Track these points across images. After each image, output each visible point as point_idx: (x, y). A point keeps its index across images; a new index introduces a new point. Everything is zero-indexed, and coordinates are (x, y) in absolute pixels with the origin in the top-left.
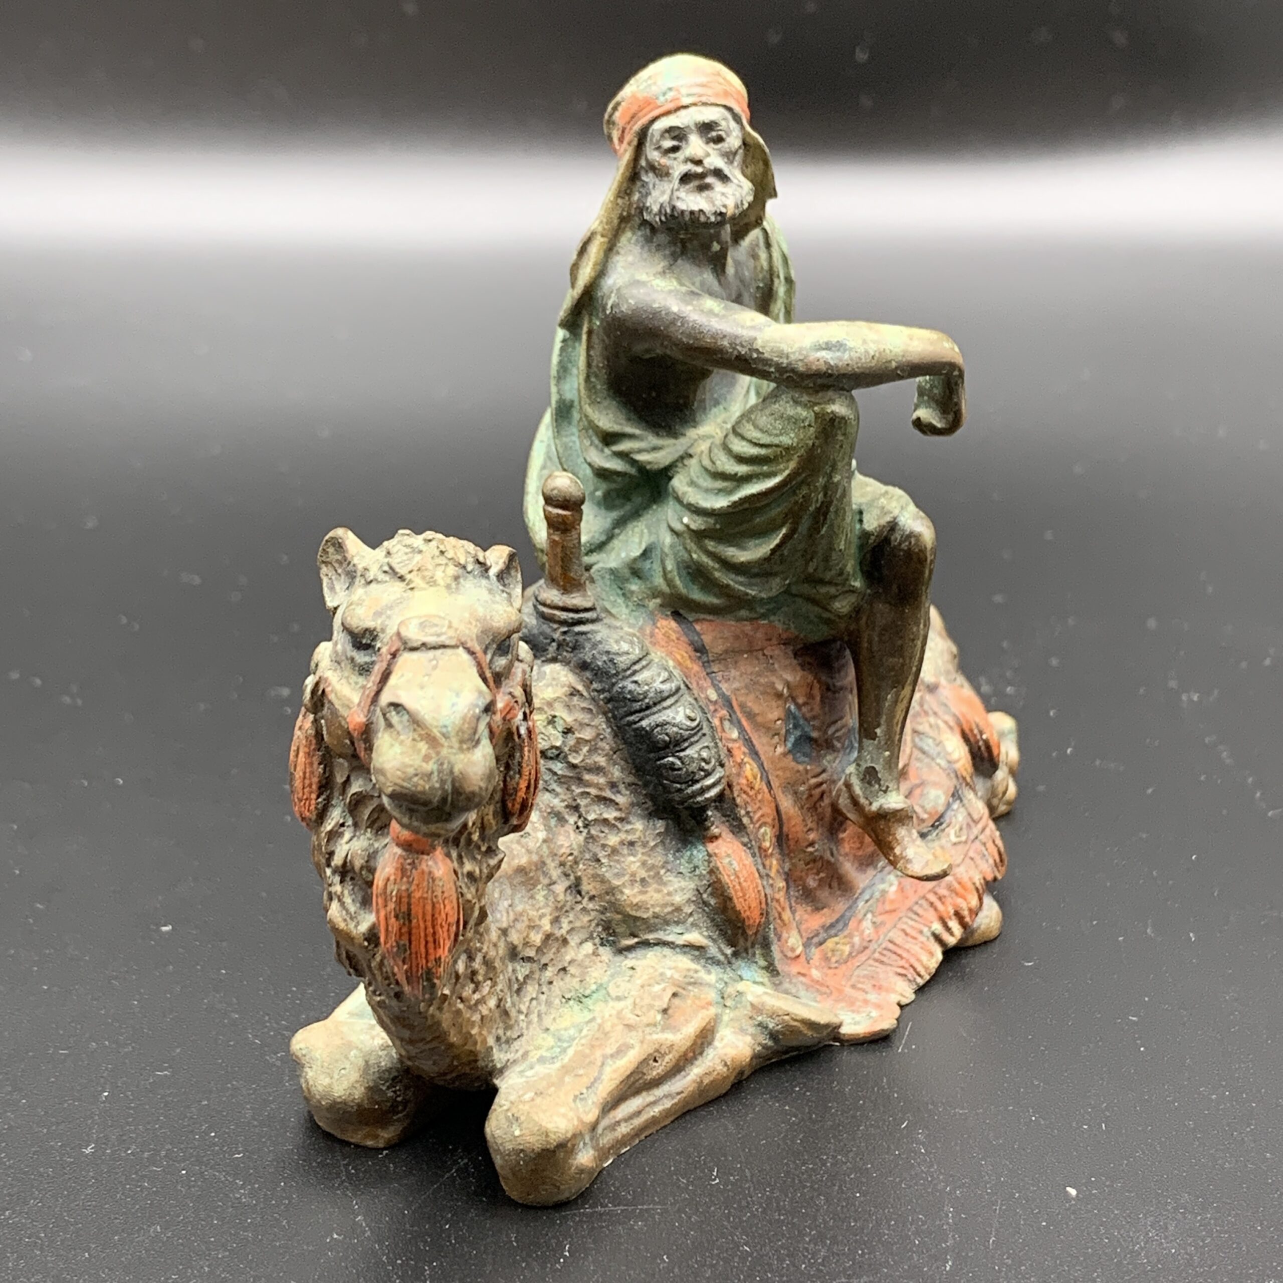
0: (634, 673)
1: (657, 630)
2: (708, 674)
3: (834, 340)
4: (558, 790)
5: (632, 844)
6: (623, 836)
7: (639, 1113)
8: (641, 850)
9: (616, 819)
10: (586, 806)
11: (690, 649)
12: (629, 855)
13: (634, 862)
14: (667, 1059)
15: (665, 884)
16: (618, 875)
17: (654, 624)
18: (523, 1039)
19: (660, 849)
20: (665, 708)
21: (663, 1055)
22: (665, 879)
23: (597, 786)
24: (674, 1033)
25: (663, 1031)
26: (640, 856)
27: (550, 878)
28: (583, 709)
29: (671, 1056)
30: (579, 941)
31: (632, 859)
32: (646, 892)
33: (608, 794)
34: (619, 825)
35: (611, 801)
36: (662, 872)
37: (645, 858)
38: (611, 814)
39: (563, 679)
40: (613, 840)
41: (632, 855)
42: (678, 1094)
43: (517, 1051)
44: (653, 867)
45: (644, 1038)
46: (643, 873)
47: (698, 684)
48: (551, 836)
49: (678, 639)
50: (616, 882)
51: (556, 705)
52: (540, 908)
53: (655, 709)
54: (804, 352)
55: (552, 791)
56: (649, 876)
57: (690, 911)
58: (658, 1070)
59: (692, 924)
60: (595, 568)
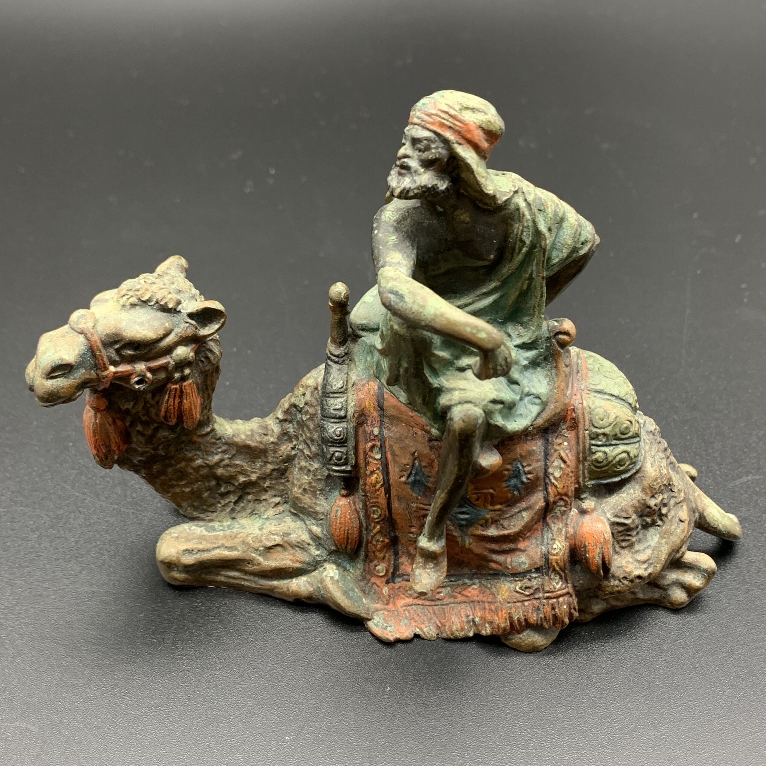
0: (329, 397)
1: (367, 385)
2: (380, 420)
3: (401, 292)
4: (295, 426)
5: (309, 471)
6: (307, 465)
7: (234, 578)
8: (311, 476)
9: (307, 455)
10: (301, 441)
11: (376, 403)
12: (306, 475)
13: (305, 479)
14: (255, 567)
15: (317, 498)
16: (298, 480)
17: (368, 381)
18: (215, 514)
19: (323, 482)
20: (329, 422)
21: (254, 565)
22: (318, 496)
23: (306, 435)
24: (265, 560)
25: (260, 555)
26: (310, 478)
27: (268, 460)
28: (316, 398)
29: (257, 567)
30: (274, 494)
31: (306, 477)
32: (304, 495)
33: (309, 442)
34: (308, 459)
35: (309, 447)
36: (318, 492)
37: (311, 481)
38: (307, 452)
39: (319, 380)
40: (303, 463)
41: (307, 475)
42: (261, 585)
43: (208, 516)
44: (314, 487)
45: (247, 551)
46: (307, 487)
47: (372, 422)
48: (279, 443)
49: (373, 395)
50: (295, 482)
51: (309, 389)
52: (254, 468)
53: (326, 419)
54: (384, 290)
55: (293, 425)
56: (309, 490)
57: (322, 518)
58: (249, 568)
59: (321, 524)
60: (363, 338)
